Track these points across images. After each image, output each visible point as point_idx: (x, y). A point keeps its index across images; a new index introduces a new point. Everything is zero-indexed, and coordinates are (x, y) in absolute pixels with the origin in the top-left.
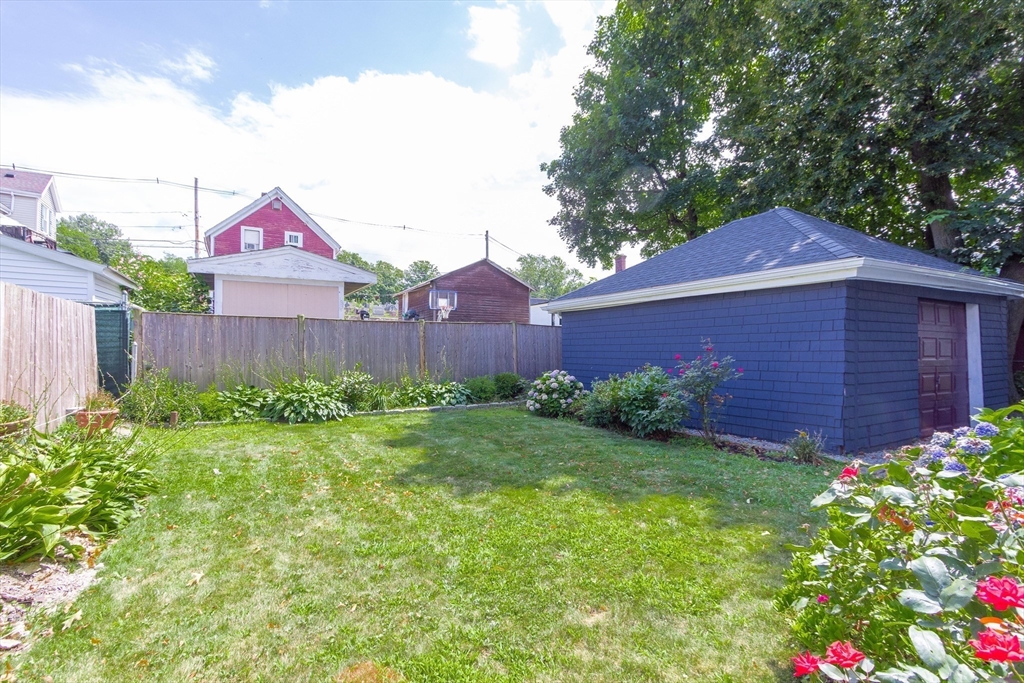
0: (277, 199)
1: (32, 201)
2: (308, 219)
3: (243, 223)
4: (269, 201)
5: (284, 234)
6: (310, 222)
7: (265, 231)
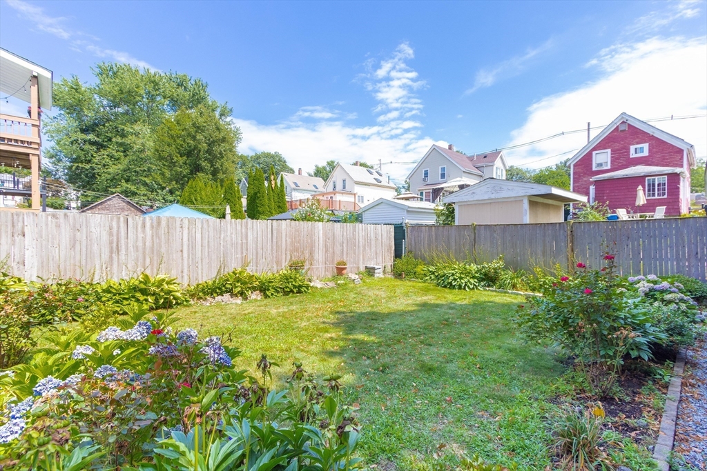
0: (623, 122)
1: (491, 167)
2: (652, 130)
3: (594, 149)
4: (615, 127)
5: (629, 149)
6: (655, 131)
7: (612, 151)
